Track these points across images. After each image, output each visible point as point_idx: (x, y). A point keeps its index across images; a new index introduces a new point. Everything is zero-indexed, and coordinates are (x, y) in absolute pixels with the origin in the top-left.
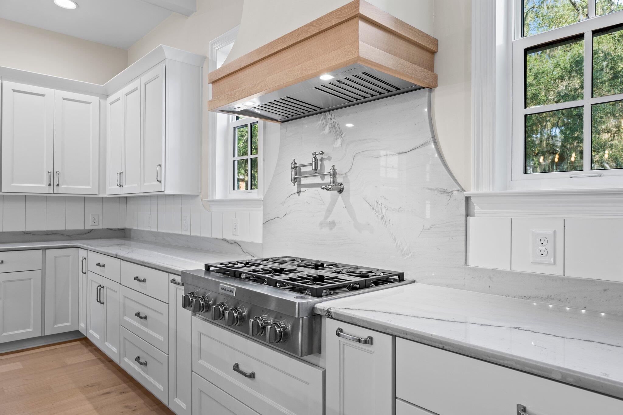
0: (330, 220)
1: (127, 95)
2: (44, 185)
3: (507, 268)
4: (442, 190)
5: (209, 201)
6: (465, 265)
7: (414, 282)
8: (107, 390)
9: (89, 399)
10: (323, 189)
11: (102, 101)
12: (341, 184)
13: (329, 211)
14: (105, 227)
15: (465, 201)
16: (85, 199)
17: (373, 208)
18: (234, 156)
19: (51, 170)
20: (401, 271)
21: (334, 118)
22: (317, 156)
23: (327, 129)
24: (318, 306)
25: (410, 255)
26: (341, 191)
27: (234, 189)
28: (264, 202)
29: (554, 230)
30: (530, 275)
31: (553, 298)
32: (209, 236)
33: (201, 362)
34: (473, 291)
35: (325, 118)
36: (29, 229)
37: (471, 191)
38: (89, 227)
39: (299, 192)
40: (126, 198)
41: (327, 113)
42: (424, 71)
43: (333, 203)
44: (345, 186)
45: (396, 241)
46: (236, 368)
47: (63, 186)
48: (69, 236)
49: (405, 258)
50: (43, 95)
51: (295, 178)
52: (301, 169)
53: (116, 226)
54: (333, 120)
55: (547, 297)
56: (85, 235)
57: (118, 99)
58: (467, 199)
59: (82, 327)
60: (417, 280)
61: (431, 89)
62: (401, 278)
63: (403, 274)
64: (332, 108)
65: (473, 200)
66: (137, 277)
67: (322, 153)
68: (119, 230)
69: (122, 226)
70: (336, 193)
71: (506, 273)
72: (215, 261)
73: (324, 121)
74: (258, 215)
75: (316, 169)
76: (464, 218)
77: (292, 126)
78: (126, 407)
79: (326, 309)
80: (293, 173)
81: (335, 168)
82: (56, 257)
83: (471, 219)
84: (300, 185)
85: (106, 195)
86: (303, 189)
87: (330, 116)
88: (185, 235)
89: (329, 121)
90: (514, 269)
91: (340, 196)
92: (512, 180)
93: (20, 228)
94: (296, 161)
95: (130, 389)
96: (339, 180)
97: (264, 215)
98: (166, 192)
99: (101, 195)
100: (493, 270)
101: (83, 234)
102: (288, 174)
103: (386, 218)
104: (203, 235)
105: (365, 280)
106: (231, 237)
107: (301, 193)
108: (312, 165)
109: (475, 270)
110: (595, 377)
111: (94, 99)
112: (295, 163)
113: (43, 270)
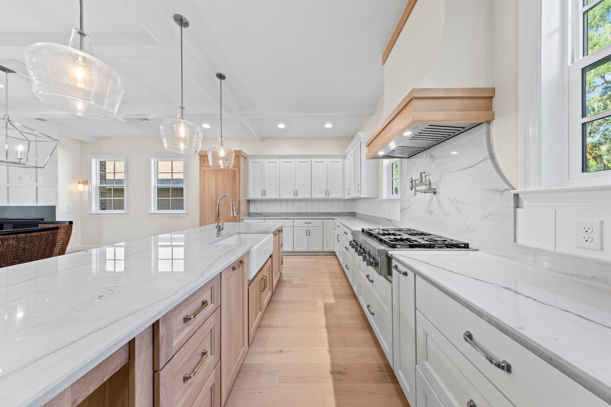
0: (430, 209)
1: (351, 156)
2: (324, 195)
3: (552, 249)
4: (496, 190)
5: (380, 200)
6: (514, 243)
7: (477, 250)
8: (337, 276)
9: (330, 277)
10: (421, 192)
11: (344, 160)
12: (435, 189)
13: (429, 205)
14: (346, 212)
15: (514, 197)
16: (339, 200)
17: (452, 203)
18: (392, 178)
19: (326, 189)
20: (467, 242)
21: (431, 152)
22: (422, 174)
23: (428, 160)
24: (389, 252)
25: (475, 232)
26: (435, 193)
27: (392, 194)
28: (400, 200)
29: (601, 220)
30: (573, 257)
31: (598, 279)
32: (381, 217)
33: (360, 271)
34: (520, 262)
35: (427, 153)
36: (321, 212)
37: (519, 190)
38: (341, 211)
39: (415, 194)
40: (355, 199)
41: (428, 150)
42: (478, 113)
43: (431, 200)
44: (437, 190)
45: (466, 223)
46: (368, 276)
47: (331, 195)
48: (334, 215)
49: (472, 234)
50: (324, 162)
51: (412, 187)
52: (416, 182)
53: (350, 211)
54: (431, 153)
55: (591, 278)
56: (340, 215)
57: (348, 159)
58: (516, 196)
59: (335, 250)
60: (479, 249)
61: (489, 122)
62: (466, 246)
63: (468, 244)
64: (431, 146)
65: (521, 196)
66: (346, 232)
67: (424, 172)
68: (352, 213)
69: (353, 211)
70: (432, 194)
71: (550, 252)
72: (366, 227)
73: (426, 154)
74: (398, 206)
75: (421, 182)
76: (512, 210)
77: (411, 160)
78: (341, 284)
79: (391, 254)
80: (411, 184)
81: (430, 180)
82: (327, 222)
83: (519, 210)
84: (416, 191)
85: (346, 199)
86: (417, 193)
87: (429, 151)
88: (373, 216)
89: (429, 154)
90: (558, 250)
91: (435, 196)
92: (569, 179)
93: (318, 211)
94: (412, 178)
95: (345, 278)
96: (433, 187)
97: (401, 206)
98: (361, 197)
99: (344, 199)
100: (537, 249)
101: (339, 214)
102: (409, 185)
103: (459, 209)
104: (375, 215)
105: (430, 244)
106: (388, 218)
107: (416, 195)
108: (419, 180)
109: (522, 247)
110: (509, 326)
111: (341, 160)
112: (412, 179)
113: (323, 226)
